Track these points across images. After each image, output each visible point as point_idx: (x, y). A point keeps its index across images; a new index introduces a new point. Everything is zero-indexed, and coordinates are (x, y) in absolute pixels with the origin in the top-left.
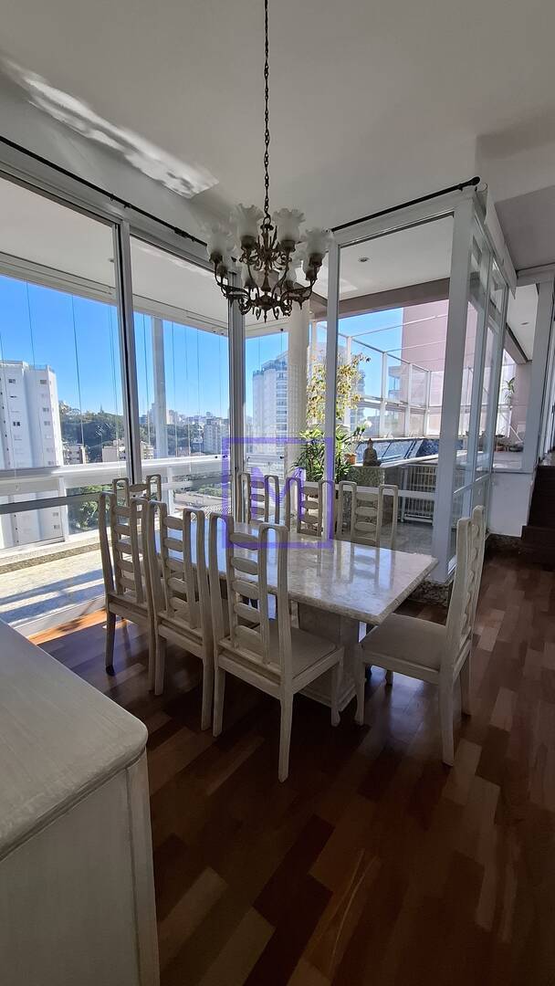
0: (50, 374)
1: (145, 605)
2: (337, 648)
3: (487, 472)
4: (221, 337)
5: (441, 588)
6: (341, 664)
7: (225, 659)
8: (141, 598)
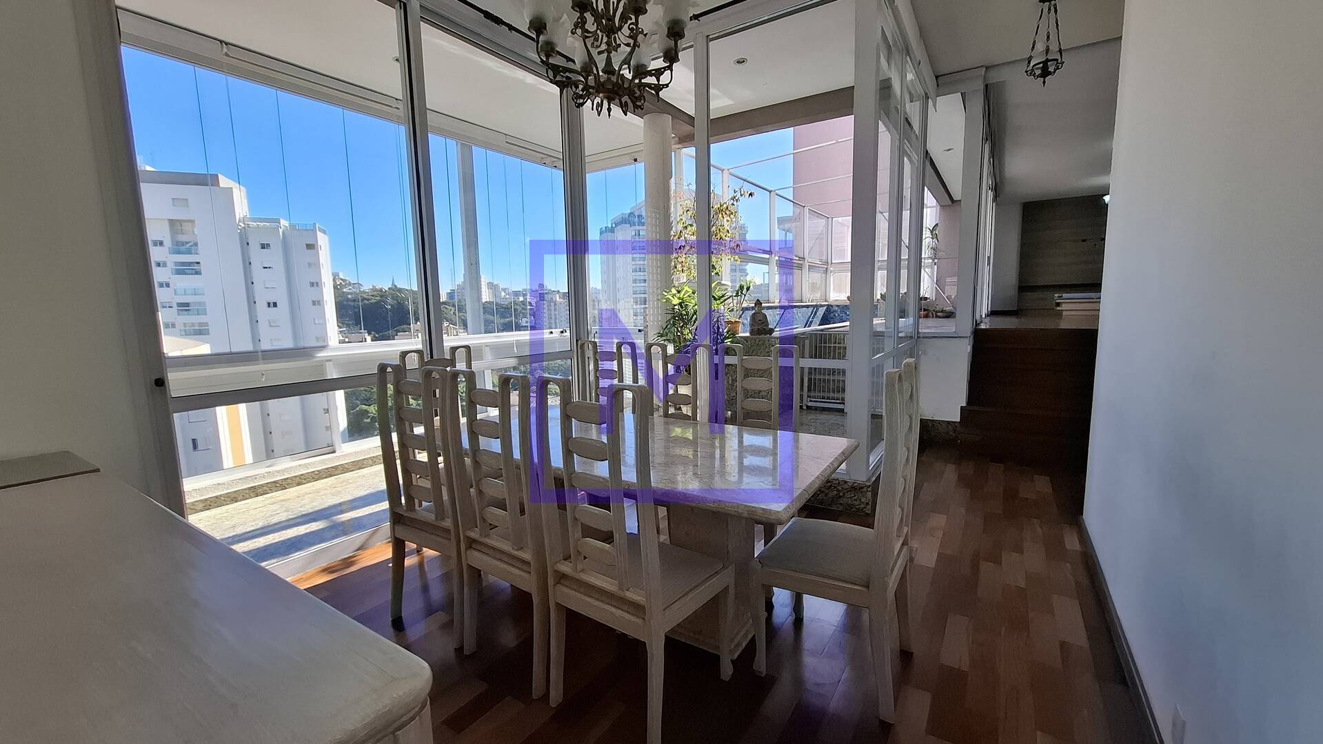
0: (320, 235)
1: (448, 523)
2: (724, 567)
3: (911, 337)
4: (554, 170)
5: (862, 488)
6: (732, 591)
7: (565, 590)
8: (440, 514)
